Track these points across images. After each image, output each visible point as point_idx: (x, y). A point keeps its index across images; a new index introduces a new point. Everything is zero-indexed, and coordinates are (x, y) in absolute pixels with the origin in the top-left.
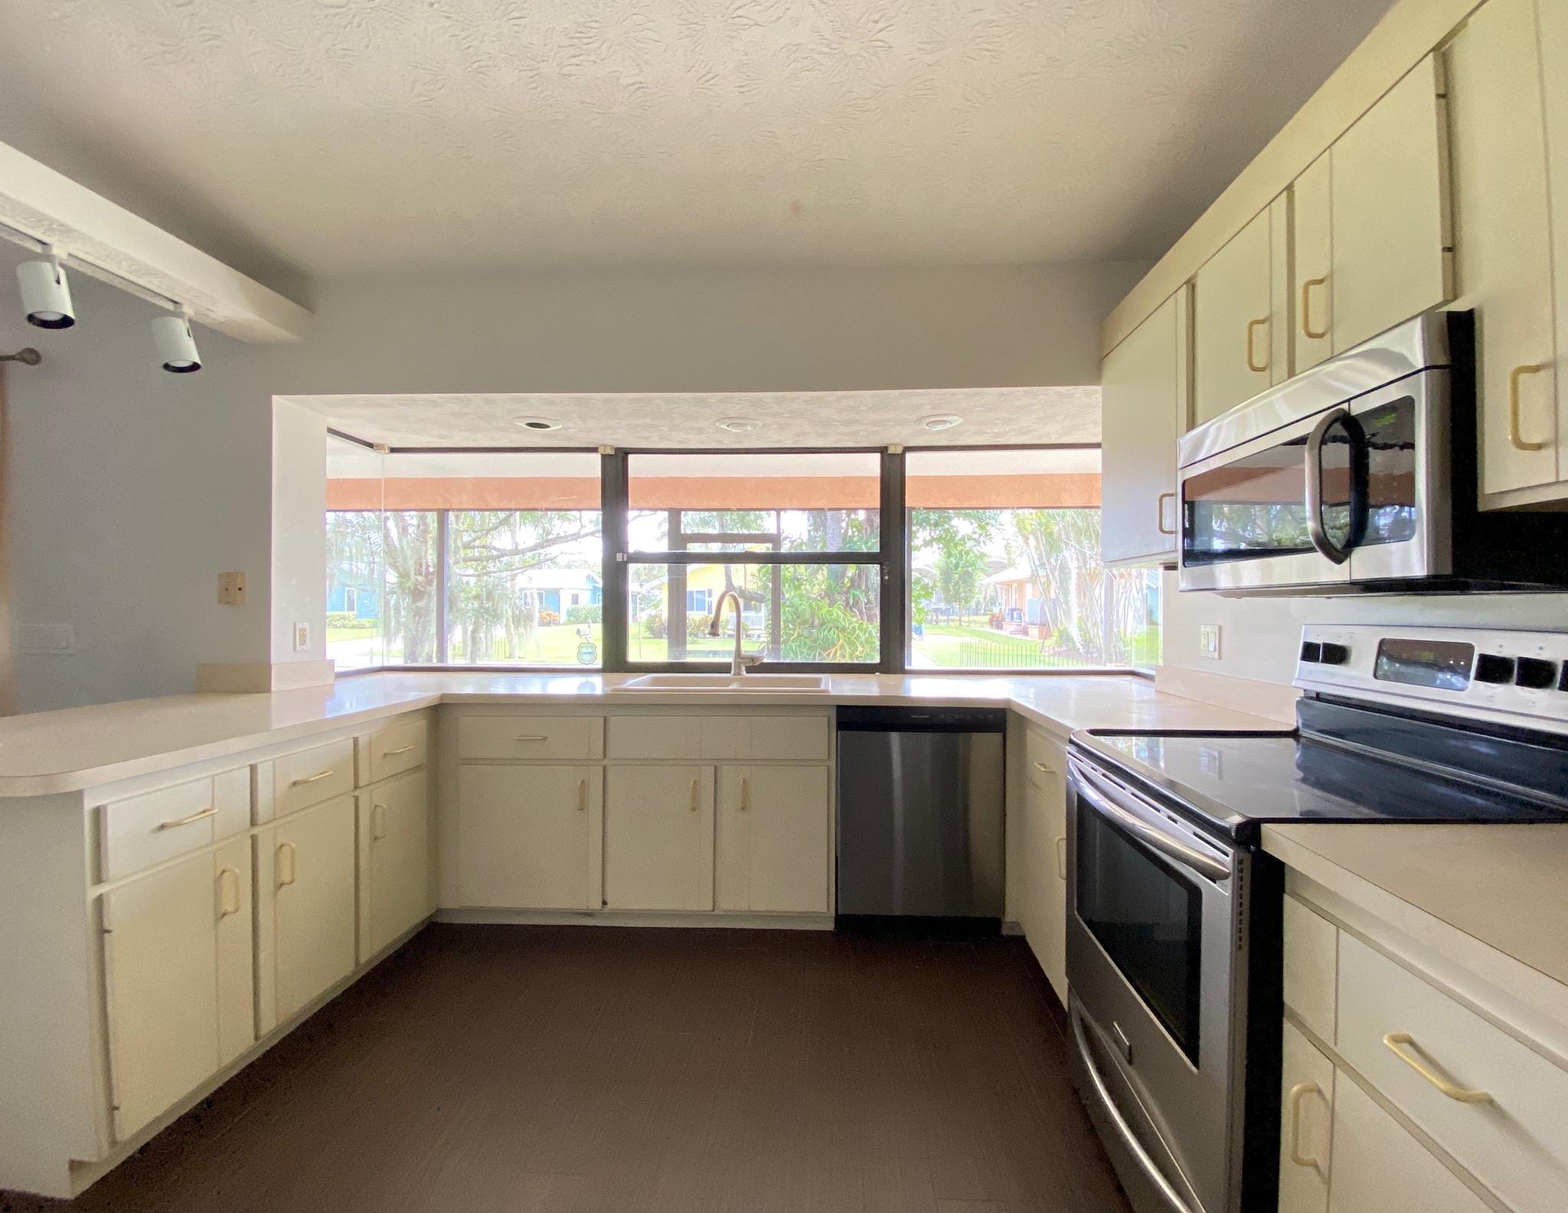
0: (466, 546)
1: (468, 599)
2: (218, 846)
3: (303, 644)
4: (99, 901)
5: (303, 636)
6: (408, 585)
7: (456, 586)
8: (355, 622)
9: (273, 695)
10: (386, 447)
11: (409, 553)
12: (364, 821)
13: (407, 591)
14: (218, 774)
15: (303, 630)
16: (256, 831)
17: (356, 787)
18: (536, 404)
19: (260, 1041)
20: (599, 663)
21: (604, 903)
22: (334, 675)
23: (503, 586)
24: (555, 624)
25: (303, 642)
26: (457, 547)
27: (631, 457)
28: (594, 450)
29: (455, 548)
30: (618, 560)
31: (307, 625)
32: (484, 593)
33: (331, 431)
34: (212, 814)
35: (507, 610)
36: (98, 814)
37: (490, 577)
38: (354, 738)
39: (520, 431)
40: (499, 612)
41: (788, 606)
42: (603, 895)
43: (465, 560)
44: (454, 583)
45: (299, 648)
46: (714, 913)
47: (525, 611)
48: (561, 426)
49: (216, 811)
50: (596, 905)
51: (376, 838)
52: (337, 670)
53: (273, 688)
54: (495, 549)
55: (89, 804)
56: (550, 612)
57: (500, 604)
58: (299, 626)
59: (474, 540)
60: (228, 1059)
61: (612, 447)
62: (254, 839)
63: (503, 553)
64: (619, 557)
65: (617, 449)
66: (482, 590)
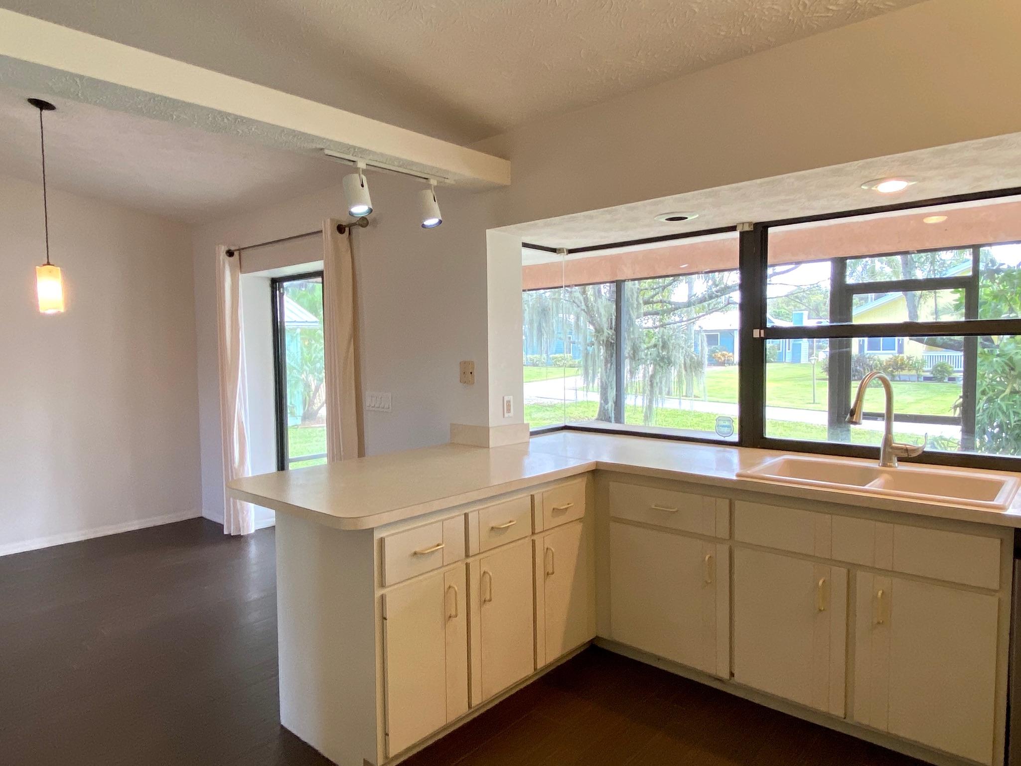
0: (646, 303)
1: (648, 348)
2: (446, 568)
3: (509, 412)
4: (383, 597)
5: (509, 406)
6: (602, 338)
7: (638, 338)
8: (570, 363)
9: (491, 450)
10: (565, 250)
11: (602, 311)
12: (539, 560)
13: (601, 342)
14: (446, 519)
15: (509, 402)
16: (469, 560)
17: (533, 533)
18: (671, 203)
19: (472, 710)
20: (735, 438)
21: (732, 675)
22: (529, 433)
23: (676, 335)
24: (729, 364)
25: (509, 411)
26: (639, 304)
27: (771, 230)
28: (733, 229)
29: (637, 305)
30: (755, 336)
31: (511, 398)
32: (661, 344)
33: (525, 245)
34: (442, 548)
35: (679, 357)
36: (382, 541)
37: (665, 328)
38: (531, 495)
39: (662, 224)
40: (673, 360)
41: (998, 356)
42: (731, 667)
43: (646, 314)
44: (637, 336)
45: (506, 415)
46: (845, 720)
47: (696, 358)
48: (697, 216)
49: (443, 546)
50: (725, 675)
51: (548, 574)
52: (531, 430)
53: (492, 444)
54: (670, 303)
55: (377, 535)
56: (725, 352)
57: (674, 353)
58: (506, 399)
59: (653, 297)
60: (452, 718)
61: (750, 223)
62: (467, 565)
63: (677, 307)
64: (756, 333)
65: (756, 225)
66: (658, 341)
